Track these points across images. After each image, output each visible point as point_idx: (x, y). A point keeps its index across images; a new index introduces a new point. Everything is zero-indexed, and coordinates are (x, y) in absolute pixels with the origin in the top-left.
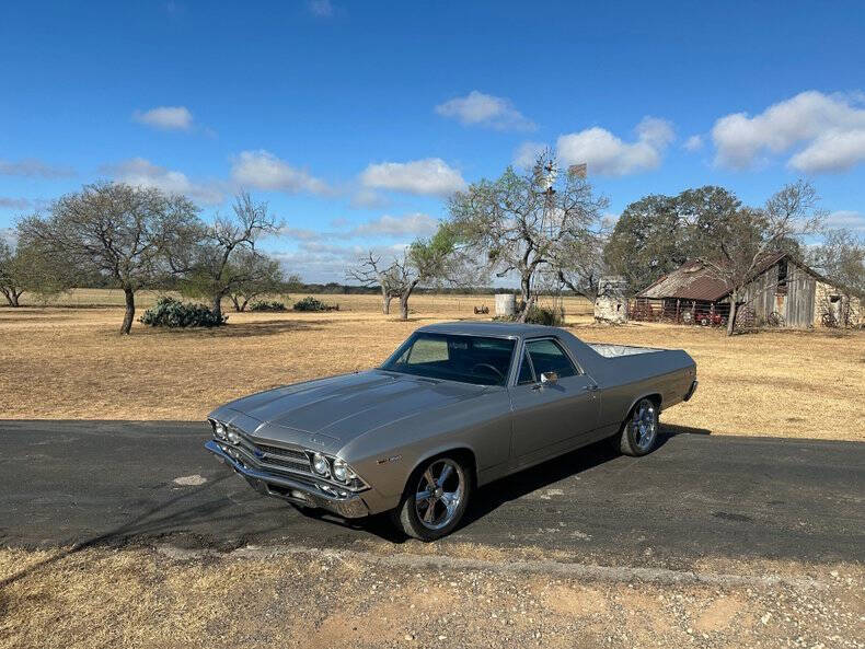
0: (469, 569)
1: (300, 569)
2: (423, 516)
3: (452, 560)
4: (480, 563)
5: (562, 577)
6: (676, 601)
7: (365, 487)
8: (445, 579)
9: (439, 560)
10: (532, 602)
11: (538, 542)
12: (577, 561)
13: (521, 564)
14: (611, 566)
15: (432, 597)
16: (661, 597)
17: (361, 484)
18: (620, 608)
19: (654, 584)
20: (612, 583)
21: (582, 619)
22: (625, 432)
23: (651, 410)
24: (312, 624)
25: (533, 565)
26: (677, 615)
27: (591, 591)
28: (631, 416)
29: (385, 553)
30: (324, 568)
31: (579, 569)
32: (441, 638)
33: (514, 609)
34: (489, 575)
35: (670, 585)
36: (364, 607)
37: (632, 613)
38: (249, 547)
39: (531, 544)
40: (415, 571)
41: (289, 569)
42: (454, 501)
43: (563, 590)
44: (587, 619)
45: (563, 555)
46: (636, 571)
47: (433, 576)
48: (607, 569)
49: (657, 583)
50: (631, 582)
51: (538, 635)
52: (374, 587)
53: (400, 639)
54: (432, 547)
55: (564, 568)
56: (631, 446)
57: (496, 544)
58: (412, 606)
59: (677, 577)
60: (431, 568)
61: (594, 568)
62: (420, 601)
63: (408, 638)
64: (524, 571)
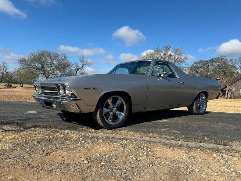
0: (123, 139)
1: (52, 136)
2: (107, 119)
3: (117, 136)
4: (129, 138)
5: (165, 144)
6: (223, 157)
7: (77, 99)
8: (112, 142)
9: (111, 136)
10: (150, 153)
11: (156, 132)
12: (173, 139)
13: (147, 139)
14: (189, 142)
15: (103, 148)
16: (214, 155)
17: (75, 97)
18: (194, 158)
19: (210, 149)
20: (190, 148)
21: (174, 161)
22: (195, 104)
23: (204, 98)
24: (45, 154)
25: (153, 139)
26: (223, 162)
27: (179, 150)
28: (196, 98)
29: (90, 132)
30: (61, 135)
31: (174, 142)
32: (102, 163)
33: (141, 155)
34: (132, 141)
35: (218, 150)
36: (72, 150)
37: (200, 160)
38: (37, 128)
39: (152, 132)
40: (100, 138)
41: (47, 135)
42: (122, 116)
43: (166, 150)
44: (177, 161)
45: (166, 137)
46: (201, 144)
47: (107, 141)
48: (187, 142)
49: (212, 149)
50: (199, 148)
51: (151, 166)
52: (80, 143)
53: (83, 162)
54: (110, 131)
55: (167, 141)
56: (197, 110)
57: (137, 132)
58: (94, 150)
59: (222, 147)
60: (107, 138)
61: (181, 142)
62: (98, 149)
63: (86, 162)
64: (148, 141)
